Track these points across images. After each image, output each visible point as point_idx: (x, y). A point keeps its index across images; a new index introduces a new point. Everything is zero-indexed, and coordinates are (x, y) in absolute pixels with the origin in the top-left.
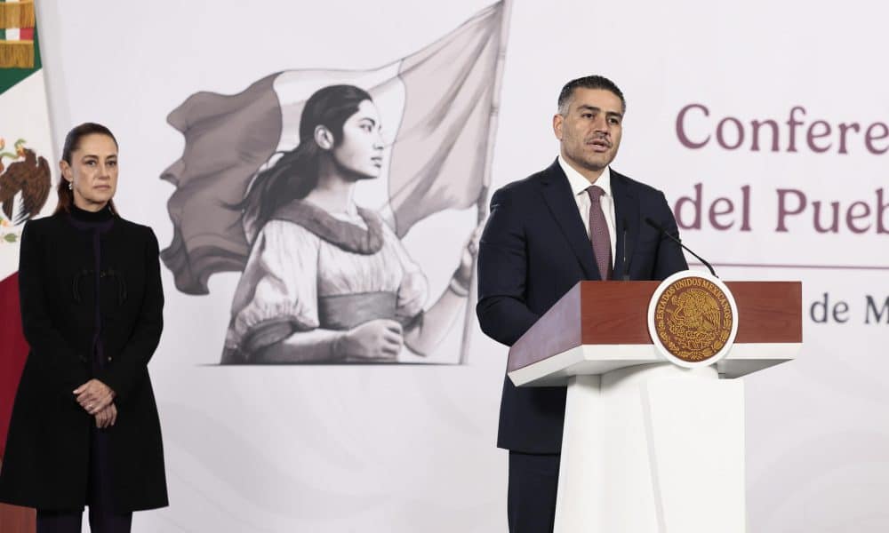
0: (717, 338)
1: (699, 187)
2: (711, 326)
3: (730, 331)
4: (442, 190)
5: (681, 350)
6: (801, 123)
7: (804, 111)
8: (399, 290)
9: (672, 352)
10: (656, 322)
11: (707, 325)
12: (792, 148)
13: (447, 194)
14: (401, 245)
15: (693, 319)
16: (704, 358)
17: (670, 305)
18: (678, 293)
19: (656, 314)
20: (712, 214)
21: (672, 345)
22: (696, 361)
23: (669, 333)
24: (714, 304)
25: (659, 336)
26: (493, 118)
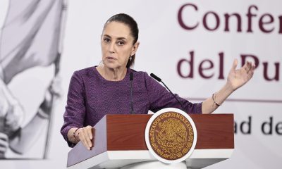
0: (185, 146)
1: (192, 54)
2: (181, 140)
3: (192, 142)
4: (33, 55)
5: (164, 153)
6: (255, 15)
7: (256, 8)
8: (6, 115)
9: (159, 155)
10: (150, 138)
11: (179, 139)
12: (250, 30)
13: (36, 58)
14: (7, 88)
15: (171, 135)
16: (178, 158)
17: (157, 128)
18: (162, 121)
19: (150, 133)
20: (200, 70)
21: (159, 150)
22: (173, 159)
23: (157, 144)
24: (183, 127)
25: (152, 146)
26: (64, 13)
